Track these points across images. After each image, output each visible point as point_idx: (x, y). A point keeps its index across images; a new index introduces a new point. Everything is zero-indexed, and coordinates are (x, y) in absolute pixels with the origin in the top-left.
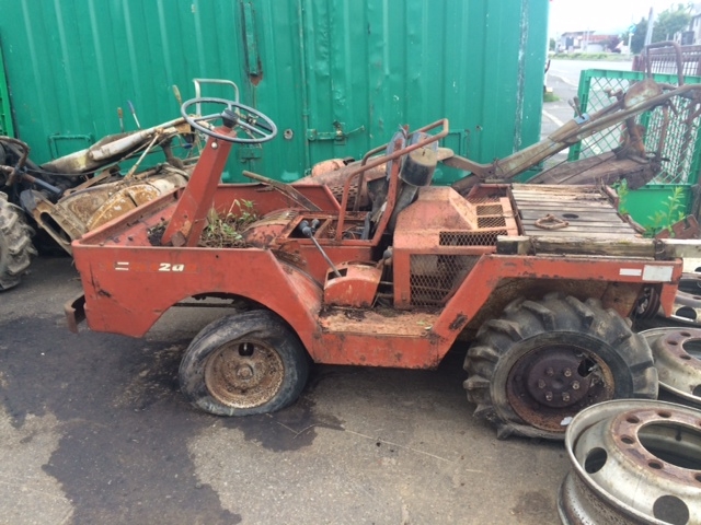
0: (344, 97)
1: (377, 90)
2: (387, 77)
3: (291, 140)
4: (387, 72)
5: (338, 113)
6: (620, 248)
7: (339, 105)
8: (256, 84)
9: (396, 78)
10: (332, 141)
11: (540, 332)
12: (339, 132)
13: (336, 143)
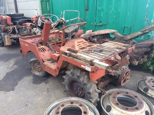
0: (103, 16)
1: (110, 14)
2: (113, 11)
3: (92, 25)
4: (113, 10)
5: (102, 19)
6: (84, 60)
7: (102, 17)
8: (87, 12)
9: (115, 11)
10: (99, 26)
11: (71, 76)
12: (101, 24)
13: (100, 26)
